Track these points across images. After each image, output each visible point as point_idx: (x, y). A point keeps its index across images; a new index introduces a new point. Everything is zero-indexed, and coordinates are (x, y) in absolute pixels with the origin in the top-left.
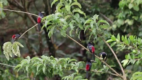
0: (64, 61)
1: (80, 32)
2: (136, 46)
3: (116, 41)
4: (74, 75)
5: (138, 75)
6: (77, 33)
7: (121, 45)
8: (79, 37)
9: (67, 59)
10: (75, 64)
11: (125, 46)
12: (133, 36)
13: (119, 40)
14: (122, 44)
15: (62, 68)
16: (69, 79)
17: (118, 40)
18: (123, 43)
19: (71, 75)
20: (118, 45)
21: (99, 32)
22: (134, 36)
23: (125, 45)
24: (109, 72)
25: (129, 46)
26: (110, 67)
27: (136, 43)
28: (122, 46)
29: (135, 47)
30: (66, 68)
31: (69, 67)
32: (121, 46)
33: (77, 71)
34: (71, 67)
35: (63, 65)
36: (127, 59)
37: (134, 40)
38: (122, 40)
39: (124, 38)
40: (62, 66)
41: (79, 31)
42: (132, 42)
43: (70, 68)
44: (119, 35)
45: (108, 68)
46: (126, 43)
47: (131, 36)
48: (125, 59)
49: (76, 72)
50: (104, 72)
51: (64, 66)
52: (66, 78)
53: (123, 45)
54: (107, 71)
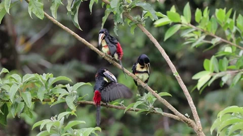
0: (38, 82)
1: (78, 8)
2: (232, 36)
3: (180, 23)
4: (65, 116)
5: (231, 113)
6: (69, 9)
7: (192, 35)
8: (76, 21)
9: (44, 77)
10: (66, 88)
11: (204, 37)
12: (224, 10)
13: (189, 21)
14: (197, 31)
15: (33, 100)
16: (53, 127)
17: (185, 20)
18: (199, 27)
19: (57, 118)
20: (186, 34)
21: (127, 6)
22: (227, 11)
23: (203, 32)
24: (156, 109)
25: (213, 37)
26: (159, 96)
27: (233, 28)
28: (197, 37)
29: (229, 39)
30: (43, 101)
31: (51, 97)
32: (193, 37)
33: (73, 107)
34: (57, 97)
35: (35, 93)
36: (209, 70)
37: (229, 21)
38: (197, 20)
39: (203, 15)
40: (32, 95)
41: (75, 6)
42: (222, 26)
43: (52, 100)
44: (187, 8)
45: (154, 99)
46: (205, 29)
47: (221, 9)
48: (203, 69)
49: (70, 110)
50: (143, 110)
51: (38, 94)
52: (45, 125)
53: (199, 33)
54: (151, 106)
